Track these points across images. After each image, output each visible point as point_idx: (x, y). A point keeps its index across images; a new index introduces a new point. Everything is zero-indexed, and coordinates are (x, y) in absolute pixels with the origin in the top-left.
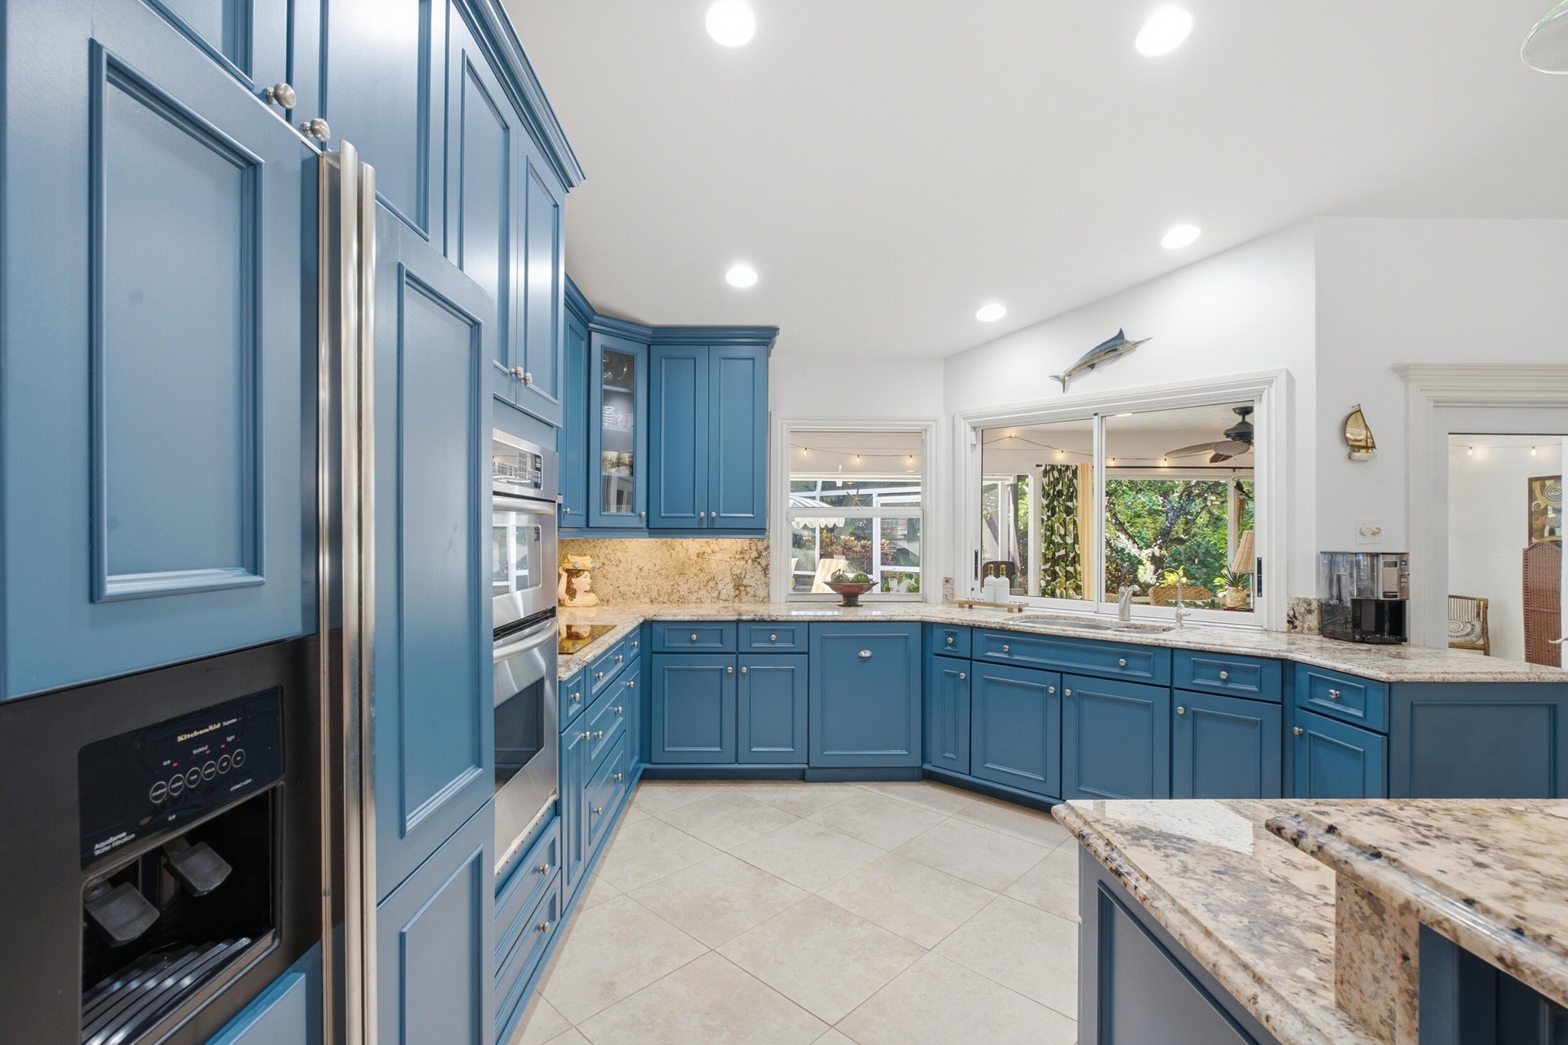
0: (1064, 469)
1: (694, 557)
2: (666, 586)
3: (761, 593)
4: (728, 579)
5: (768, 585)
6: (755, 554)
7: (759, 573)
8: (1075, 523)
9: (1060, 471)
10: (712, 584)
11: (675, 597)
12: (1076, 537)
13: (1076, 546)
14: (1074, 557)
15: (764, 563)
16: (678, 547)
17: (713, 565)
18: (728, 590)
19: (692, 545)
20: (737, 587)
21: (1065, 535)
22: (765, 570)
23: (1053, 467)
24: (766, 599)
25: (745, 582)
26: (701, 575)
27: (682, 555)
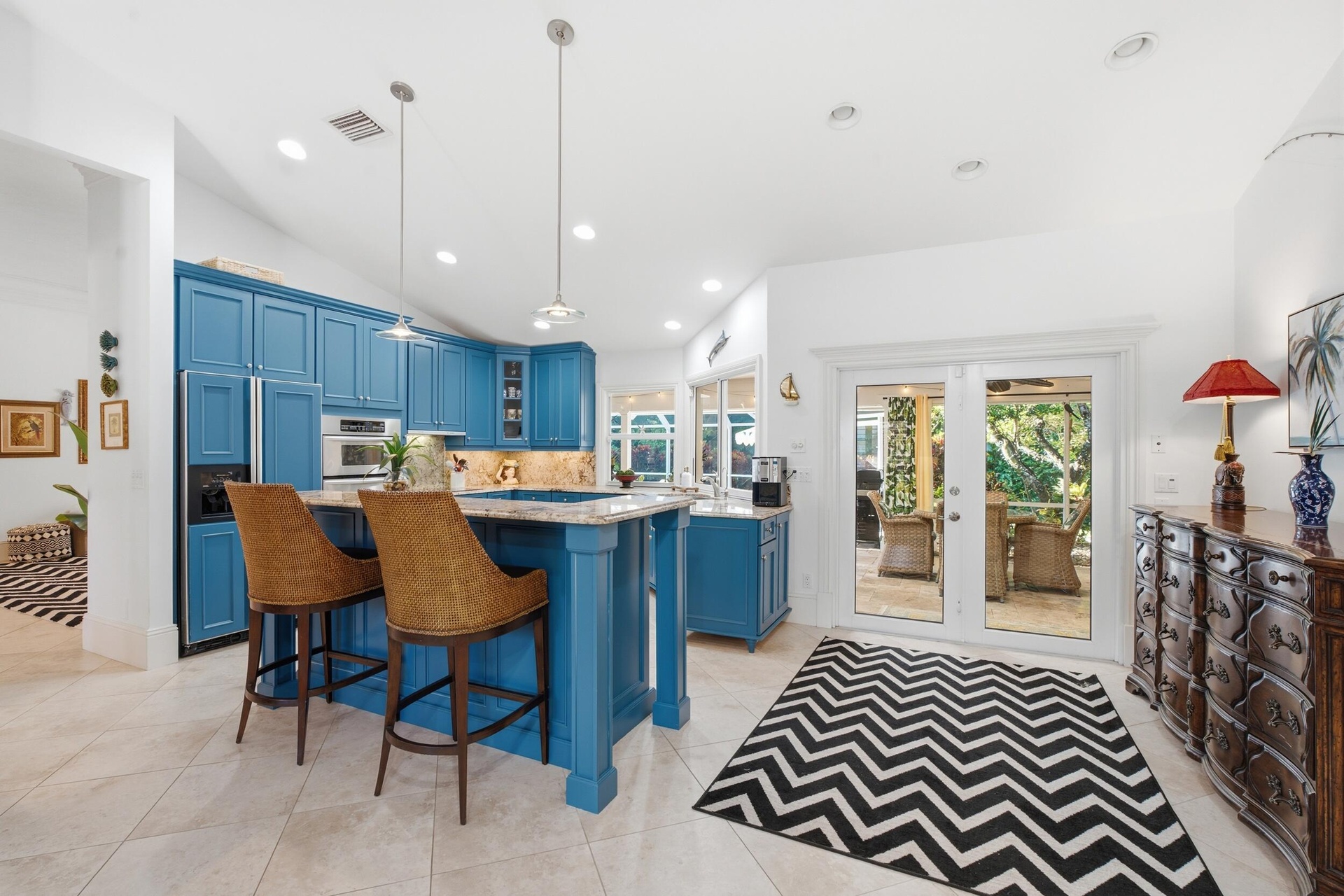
0: (905, 400)
1: (562, 461)
2: (550, 476)
3: (592, 481)
4: (576, 473)
5: (594, 476)
6: (588, 460)
7: (591, 470)
8: (912, 441)
9: (902, 402)
10: (569, 475)
11: (554, 481)
12: (913, 452)
13: (913, 459)
14: (911, 467)
15: (593, 465)
16: (555, 456)
17: (570, 466)
18: (577, 479)
19: (561, 455)
20: (581, 477)
21: (905, 450)
22: (593, 468)
23: (896, 399)
24: (594, 484)
25: (584, 474)
26: (565, 470)
27: (557, 460)
